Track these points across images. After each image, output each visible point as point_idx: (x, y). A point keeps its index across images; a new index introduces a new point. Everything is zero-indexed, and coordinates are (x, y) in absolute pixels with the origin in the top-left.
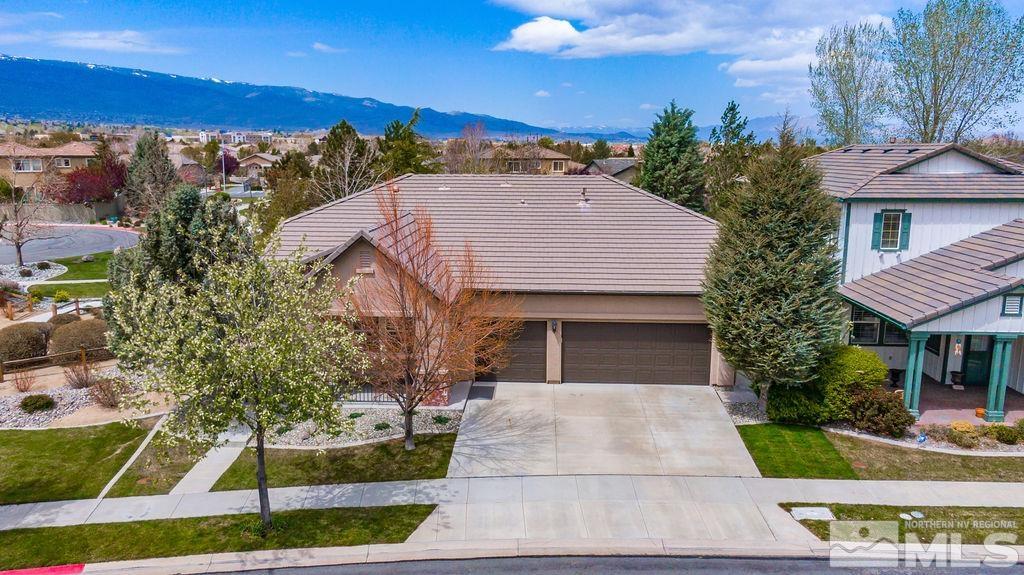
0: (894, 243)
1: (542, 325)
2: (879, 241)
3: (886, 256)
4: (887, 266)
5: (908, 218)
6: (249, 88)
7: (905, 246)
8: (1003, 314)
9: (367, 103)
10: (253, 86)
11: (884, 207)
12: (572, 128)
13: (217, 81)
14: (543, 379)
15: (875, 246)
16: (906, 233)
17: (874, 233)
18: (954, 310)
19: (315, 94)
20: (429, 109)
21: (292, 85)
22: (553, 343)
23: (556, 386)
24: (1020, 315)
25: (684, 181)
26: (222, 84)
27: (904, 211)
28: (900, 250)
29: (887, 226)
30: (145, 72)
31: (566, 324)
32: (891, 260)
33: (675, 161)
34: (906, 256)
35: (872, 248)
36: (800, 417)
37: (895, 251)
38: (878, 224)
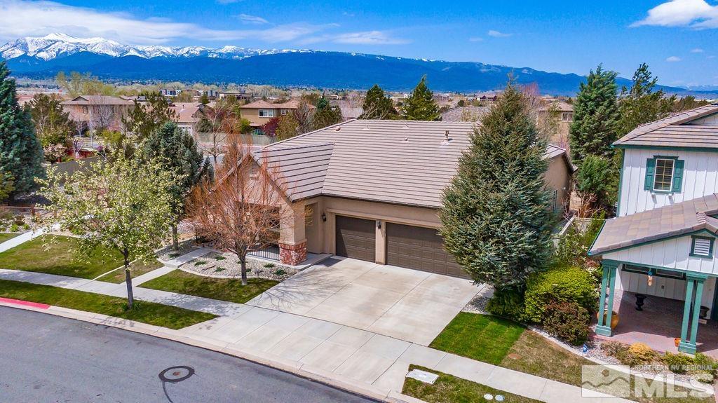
0: (667, 186)
1: (373, 222)
2: (651, 184)
3: (658, 197)
4: (659, 205)
5: (681, 164)
6: (445, 64)
7: (677, 189)
8: (692, 254)
9: (525, 72)
10: (448, 63)
11: (657, 153)
12: (700, 86)
13: (425, 60)
14: (373, 260)
15: (647, 187)
16: (679, 178)
17: (647, 176)
18: (637, 244)
19: (489, 66)
20: (573, 74)
21: (474, 61)
22: (380, 237)
23: (381, 266)
24: (710, 257)
25: (597, 130)
26: (429, 62)
27: (676, 158)
28: (672, 193)
29: (659, 170)
30: (383, 57)
31: (388, 224)
32: (663, 200)
33: (592, 112)
34: (678, 198)
35: (645, 189)
36: (505, 313)
37: (667, 193)
38: (650, 168)
